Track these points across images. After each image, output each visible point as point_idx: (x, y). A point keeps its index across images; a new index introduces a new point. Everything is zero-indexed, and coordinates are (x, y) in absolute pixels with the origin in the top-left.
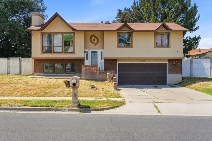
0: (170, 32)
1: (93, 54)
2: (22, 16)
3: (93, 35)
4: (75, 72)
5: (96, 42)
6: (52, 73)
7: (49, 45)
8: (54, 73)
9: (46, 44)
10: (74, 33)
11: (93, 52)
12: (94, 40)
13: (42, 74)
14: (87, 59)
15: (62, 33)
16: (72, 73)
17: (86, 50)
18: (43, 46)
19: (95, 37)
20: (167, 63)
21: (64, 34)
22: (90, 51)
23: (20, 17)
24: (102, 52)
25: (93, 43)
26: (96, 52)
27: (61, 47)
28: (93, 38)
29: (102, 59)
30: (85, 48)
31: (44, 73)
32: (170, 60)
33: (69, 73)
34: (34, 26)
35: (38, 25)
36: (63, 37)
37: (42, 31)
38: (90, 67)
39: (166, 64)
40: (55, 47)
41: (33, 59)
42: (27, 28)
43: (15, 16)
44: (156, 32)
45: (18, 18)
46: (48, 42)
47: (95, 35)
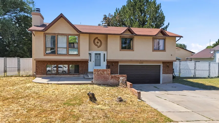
0: (166, 38)
1: (96, 56)
2: (14, 15)
3: (97, 38)
4: (79, 73)
5: (99, 44)
6: (55, 75)
7: (53, 46)
8: (58, 75)
9: (49, 45)
10: (79, 36)
11: (96, 54)
12: (98, 42)
13: (45, 76)
14: (90, 61)
15: (67, 35)
16: (76, 75)
17: (90, 52)
18: (46, 47)
19: (99, 40)
20: (162, 65)
21: (69, 36)
22: (93, 53)
23: (12, 16)
24: (104, 54)
25: (97, 45)
26: (100, 54)
27: (66, 49)
28: (96, 41)
29: (104, 61)
30: (89, 50)
31: (47, 75)
32: (164, 63)
33: (73, 75)
34: (35, 26)
35: (39, 25)
36: (68, 39)
37: (46, 32)
38: (102, 72)
39: (160, 65)
40: (59, 49)
41: (35, 61)
42: (29, 28)
43: (7, 15)
44: (154, 37)
45: (9, 17)
46: (51, 44)
47: (99, 38)
